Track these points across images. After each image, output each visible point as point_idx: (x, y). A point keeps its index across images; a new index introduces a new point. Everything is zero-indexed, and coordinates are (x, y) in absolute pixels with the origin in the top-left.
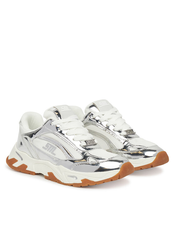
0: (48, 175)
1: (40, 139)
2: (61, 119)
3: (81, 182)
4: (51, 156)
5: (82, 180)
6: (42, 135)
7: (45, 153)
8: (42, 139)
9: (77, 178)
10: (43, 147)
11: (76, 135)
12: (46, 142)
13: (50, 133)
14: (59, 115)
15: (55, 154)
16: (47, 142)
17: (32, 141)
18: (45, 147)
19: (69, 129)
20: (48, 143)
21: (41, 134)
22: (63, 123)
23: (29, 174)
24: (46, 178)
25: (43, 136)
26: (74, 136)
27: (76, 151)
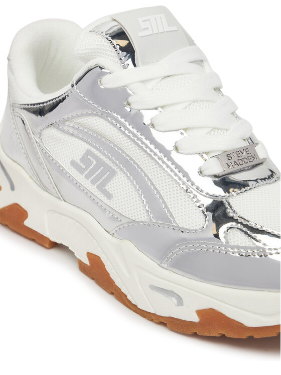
0: (86, 261)
1: (63, 131)
2: (135, 65)
3: (196, 319)
4: (97, 200)
5: (200, 313)
6: (68, 120)
7: (78, 186)
8: (68, 133)
9: (180, 301)
10: (73, 163)
11: (185, 130)
12: (83, 147)
13: (96, 115)
14: (129, 50)
15: (109, 196)
16: (87, 147)
17: (40, 134)
18: (78, 161)
19: (162, 107)
20: (88, 152)
21: (66, 117)
22: (142, 82)
23: (33, 240)
24: (83, 268)
25: (71, 125)
26: (178, 133)
27: (183, 193)
